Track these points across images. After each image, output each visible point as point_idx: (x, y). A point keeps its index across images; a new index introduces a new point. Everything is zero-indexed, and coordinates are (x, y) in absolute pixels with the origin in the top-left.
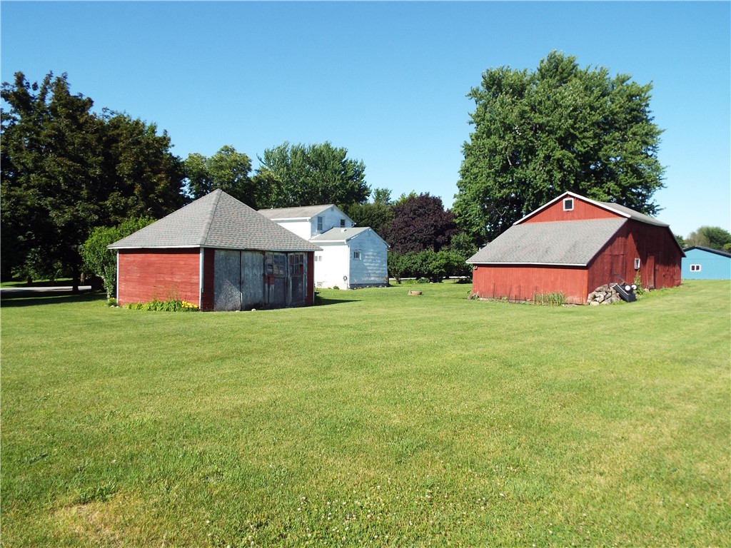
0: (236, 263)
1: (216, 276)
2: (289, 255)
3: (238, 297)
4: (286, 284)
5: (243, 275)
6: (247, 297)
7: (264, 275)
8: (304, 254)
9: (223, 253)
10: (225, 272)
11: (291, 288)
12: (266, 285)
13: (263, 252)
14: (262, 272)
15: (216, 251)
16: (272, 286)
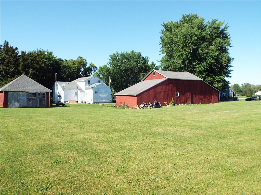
0: (17, 95)
1: (9, 99)
2: (38, 93)
3: (17, 104)
4: (37, 101)
5: (19, 99)
6: (20, 105)
7: (28, 99)
8: (45, 93)
9: (11, 93)
10: (12, 98)
11: (39, 102)
12: (29, 102)
13: (28, 92)
14: (27, 98)
15: (9, 92)
16: (31, 102)
